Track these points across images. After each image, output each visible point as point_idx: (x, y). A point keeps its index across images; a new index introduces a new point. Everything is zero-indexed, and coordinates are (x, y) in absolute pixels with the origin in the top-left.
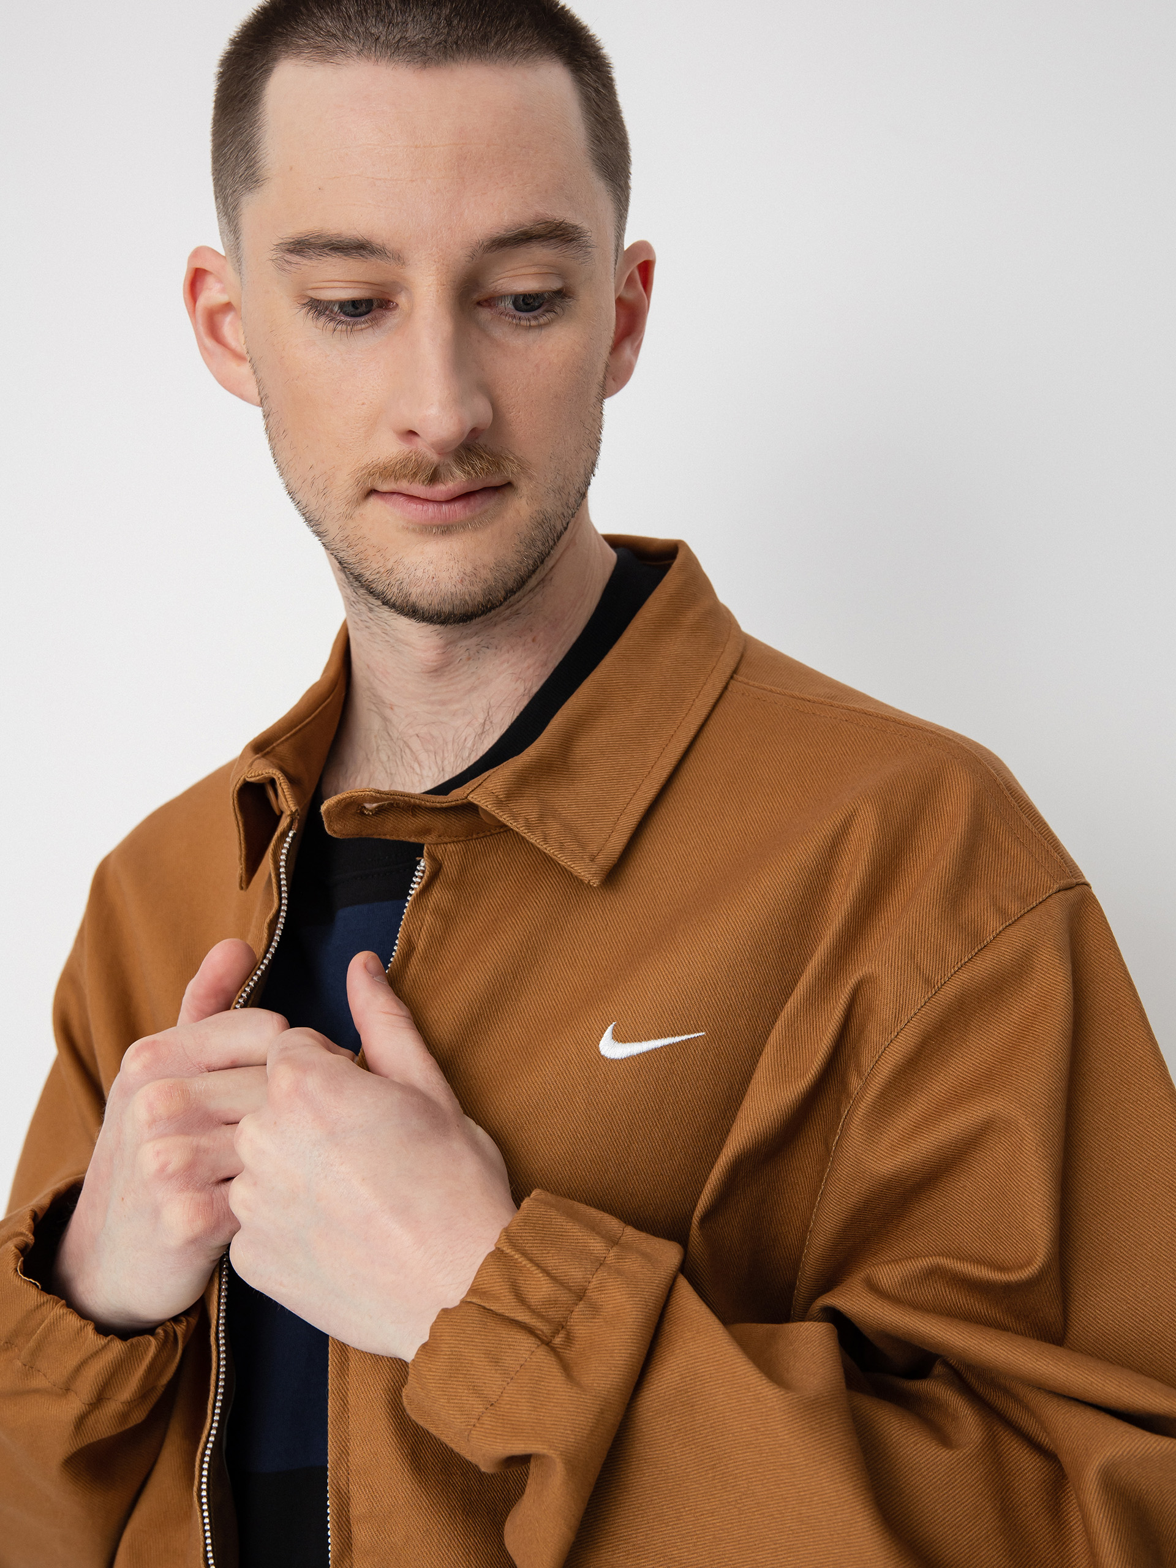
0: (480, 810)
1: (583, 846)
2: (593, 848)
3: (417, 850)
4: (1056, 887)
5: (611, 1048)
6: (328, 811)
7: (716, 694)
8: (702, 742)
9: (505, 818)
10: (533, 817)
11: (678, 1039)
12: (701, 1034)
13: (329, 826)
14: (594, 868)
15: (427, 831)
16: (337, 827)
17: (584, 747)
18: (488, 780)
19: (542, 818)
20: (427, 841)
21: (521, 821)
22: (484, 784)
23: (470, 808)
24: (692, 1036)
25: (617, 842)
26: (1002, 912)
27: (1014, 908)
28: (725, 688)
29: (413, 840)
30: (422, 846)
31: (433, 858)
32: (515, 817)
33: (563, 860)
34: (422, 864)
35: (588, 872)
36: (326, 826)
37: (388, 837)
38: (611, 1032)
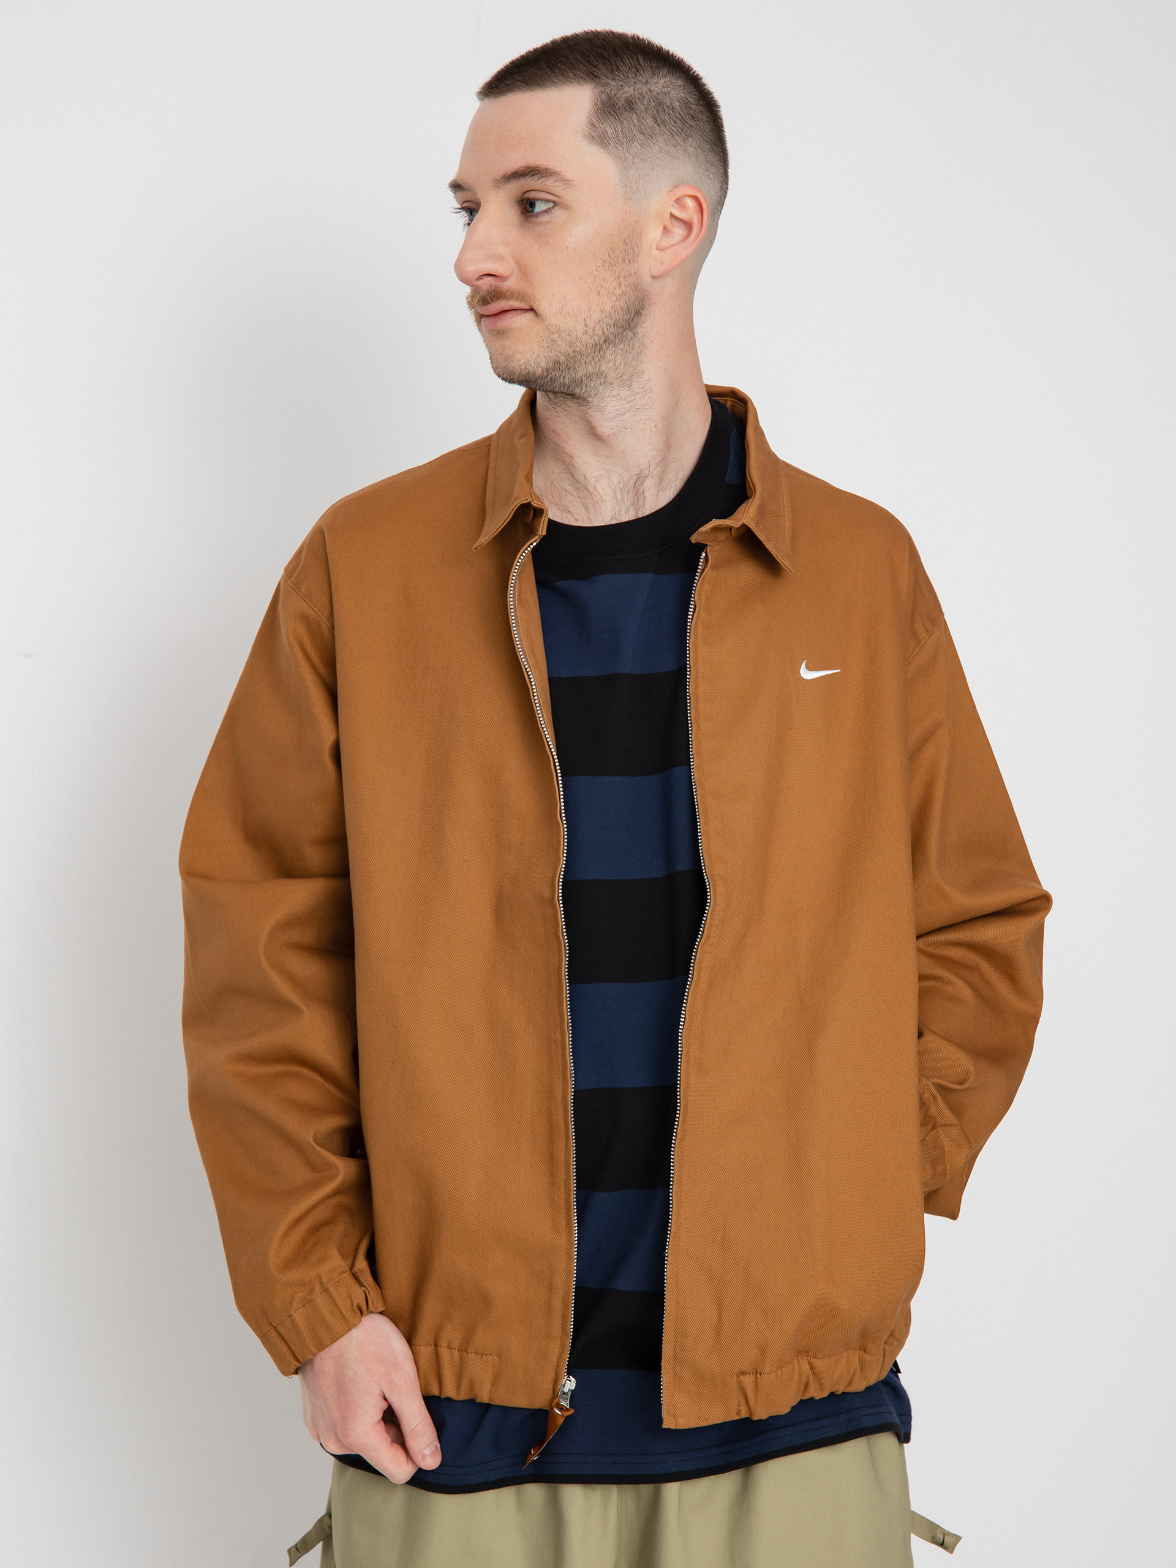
5: (807, 675)
7: (785, 476)
9: (758, 534)
11: (831, 672)
19: (768, 537)
20: (709, 544)
21: (764, 536)
25: (790, 551)
26: (926, 629)
27: (929, 627)
30: (707, 547)
32: (761, 533)
34: (704, 555)
38: (804, 662)
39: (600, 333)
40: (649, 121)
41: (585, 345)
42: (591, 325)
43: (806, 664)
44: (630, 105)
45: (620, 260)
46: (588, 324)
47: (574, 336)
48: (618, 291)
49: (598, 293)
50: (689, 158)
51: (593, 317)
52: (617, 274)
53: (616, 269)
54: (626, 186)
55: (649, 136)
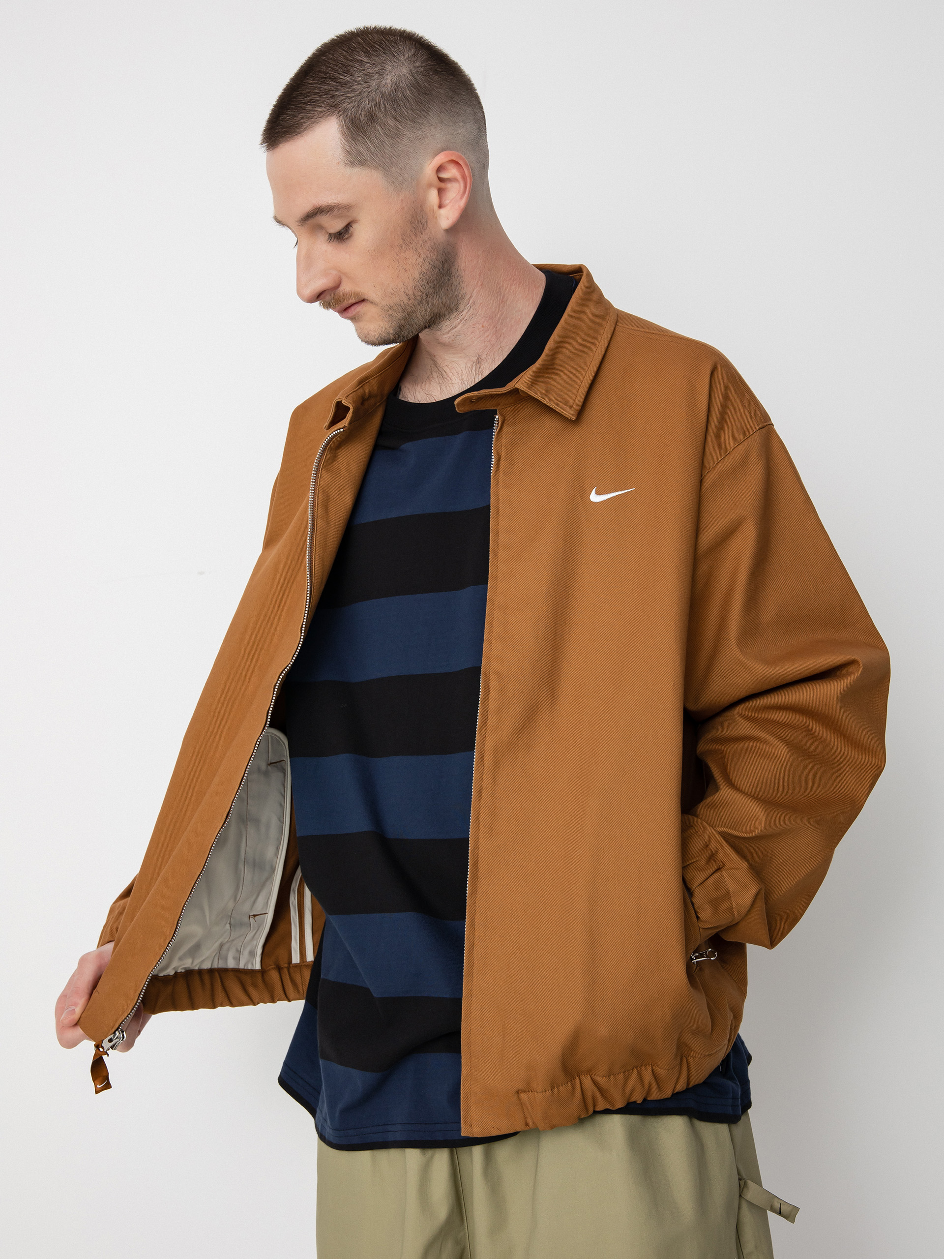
0: (519, 391)
1: (566, 403)
2: (570, 403)
3: (495, 412)
4: (758, 428)
5: (595, 498)
6: (458, 404)
7: (611, 332)
8: (608, 354)
9: (532, 394)
10: (544, 391)
11: (623, 492)
12: (633, 489)
13: (458, 409)
14: (572, 412)
15: (498, 404)
16: (461, 409)
17: (560, 358)
18: (523, 377)
19: (547, 393)
20: (498, 408)
21: (539, 394)
22: (521, 379)
23: (516, 391)
24: (629, 490)
25: (580, 399)
26: (735, 439)
27: (740, 437)
28: (614, 329)
29: (492, 408)
30: (496, 410)
31: (501, 415)
32: (536, 392)
33: (558, 409)
34: (497, 417)
35: (570, 414)
36: (457, 409)
37: (482, 409)
38: (594, 490)
39: (420, 293)
40: (391, 122)
41: (413, 307)
42: (411, 293)
43: (596, 490)
44: (372, 118)
45: (413, 237)
46: (408, 293)
47: (402, 304)
48: (420, 260)
49: (406, 270)
50: (436, 128)
51: (409, 288)
52: (414, 248)
53: (411, 246)
54: (393, 182)
55: (396, 135)
